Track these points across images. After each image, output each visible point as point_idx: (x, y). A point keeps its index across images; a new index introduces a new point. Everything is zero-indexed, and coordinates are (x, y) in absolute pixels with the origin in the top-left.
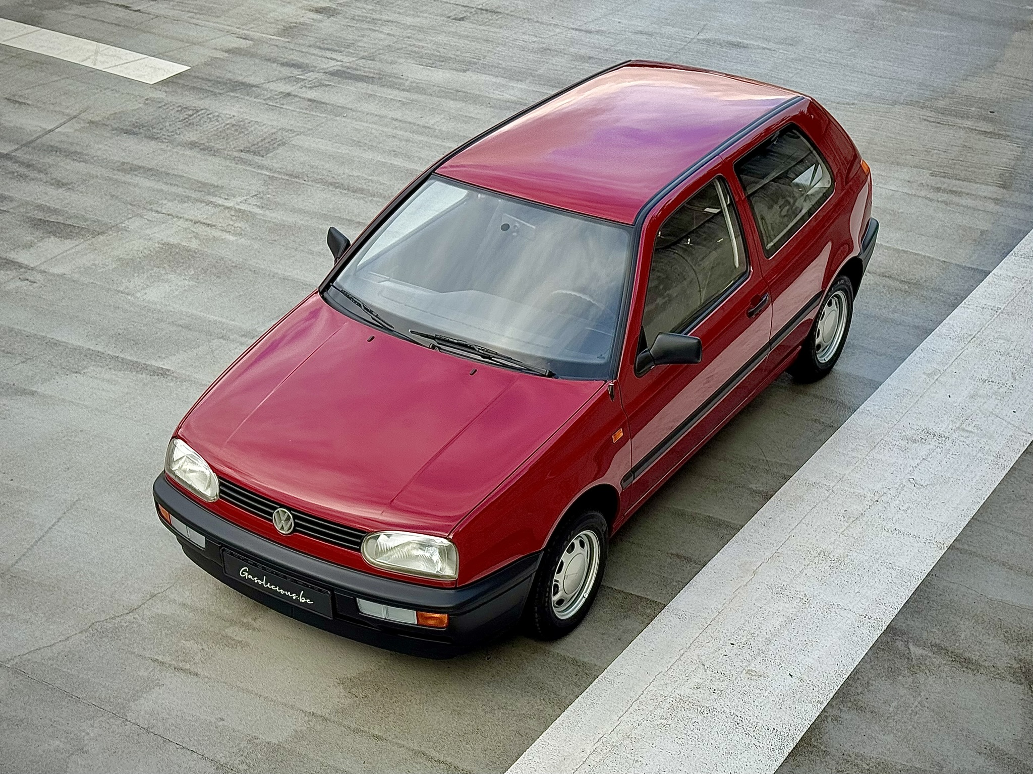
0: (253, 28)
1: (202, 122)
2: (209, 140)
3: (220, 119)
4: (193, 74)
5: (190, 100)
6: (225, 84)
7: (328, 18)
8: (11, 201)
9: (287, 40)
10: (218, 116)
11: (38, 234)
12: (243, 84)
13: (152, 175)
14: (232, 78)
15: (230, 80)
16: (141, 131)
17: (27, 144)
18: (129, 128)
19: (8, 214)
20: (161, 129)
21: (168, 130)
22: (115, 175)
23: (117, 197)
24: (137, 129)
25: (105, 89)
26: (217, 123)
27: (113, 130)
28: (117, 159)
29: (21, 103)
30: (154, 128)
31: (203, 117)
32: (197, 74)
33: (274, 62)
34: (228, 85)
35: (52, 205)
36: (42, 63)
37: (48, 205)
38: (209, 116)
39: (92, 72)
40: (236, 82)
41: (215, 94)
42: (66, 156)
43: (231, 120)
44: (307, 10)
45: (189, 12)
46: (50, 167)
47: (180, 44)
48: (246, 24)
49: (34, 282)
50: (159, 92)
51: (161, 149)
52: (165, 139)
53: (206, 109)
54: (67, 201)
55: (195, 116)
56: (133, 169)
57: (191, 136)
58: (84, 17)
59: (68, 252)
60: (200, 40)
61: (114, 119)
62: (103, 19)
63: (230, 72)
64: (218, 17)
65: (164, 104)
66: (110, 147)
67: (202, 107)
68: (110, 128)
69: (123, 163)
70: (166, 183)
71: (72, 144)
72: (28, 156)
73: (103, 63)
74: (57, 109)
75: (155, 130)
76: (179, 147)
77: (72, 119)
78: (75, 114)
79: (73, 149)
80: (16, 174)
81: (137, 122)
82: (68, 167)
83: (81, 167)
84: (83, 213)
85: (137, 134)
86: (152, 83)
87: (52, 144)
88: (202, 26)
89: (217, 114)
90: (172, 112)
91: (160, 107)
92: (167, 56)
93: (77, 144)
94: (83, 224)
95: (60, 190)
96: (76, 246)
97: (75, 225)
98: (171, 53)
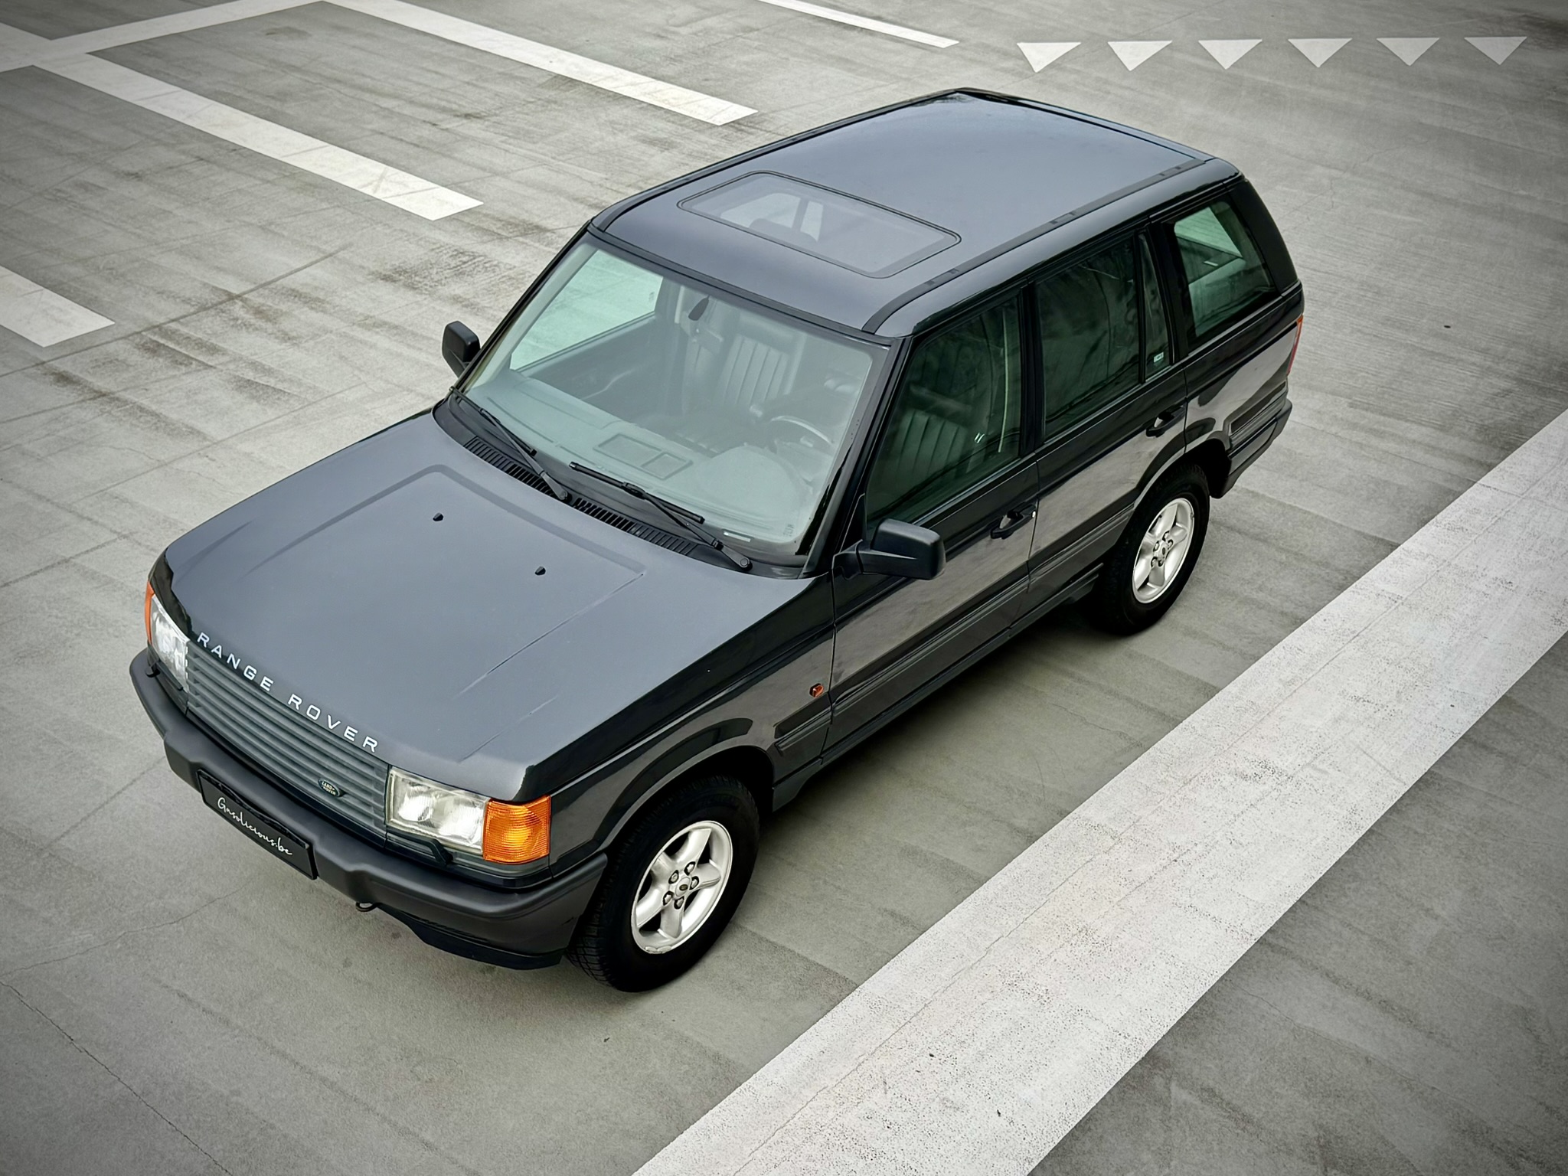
0: (570, 159)
1: (475, 272)
2: (476, 295)
3: (497, 269)
4: (484, 212)
5: (469, 242)
6: (517, 226)
7: (662, 151)
8: (223, 354)
9: (604, 176)
10: (495, 266)
11: (240, 398)
12: (537, 227)
13: (395, 335)
14: (527, 219)
15: (524, 221)
16: (401, 277)
17: (263, 286)
18: (388, 273)
19: (214, 370)
20: (425, 277)
21: (432, 279)
22: (353, 331)
23: (346, 359)
24: (397, 275)
25: (377, 223)
26: (492, 275)
27: (369, 275)
28: (360, 310)
29: (275, 233)
30: (416, 276)
31: (478, 266)
32: (488, 212)
33: (582, 202)
34: (520, 228)
35: (268, 363)
36: (316, 186)
37: (264, 362)
38: (487, 265)
39: (368, 201)
40: (530, 224)
41: (500, 237)
42: (306, 303)
43: (511, 272)
44: (640, 140)
45: (503, 134)
46: (282, 315)
47: (481, 174)
48: (563, 154)
49: (214, 460)
50: (438, 231)
51: (417, 302)
52: (426, 289)
53: (485, 256)
54: (286, 360)
55: (470, 263)
56: (379, 325)
57: (457, 289)
58: (382, 133)
59: (266, 425)
60: (505, 170)
61: (375, 261)
62: (402, 137)
63: (527, 212)
64: (534, 143)
65: (438, 245)
66: (359, 295)
67: (481, 253)
68: (366, 272)
69: (367, 317)
70: (409, 346)
71: (316, 288)
72: (261, 300)
73: (385, 190)
74: (315, 243)
75: (417, 279)
76: (439, 301)
77: (326, 257)
78: (333, 250)
79: (314, 295)
80: (240, 322)
81: (399, 267)
82: (302, 317)
83: (315, 317)
84: (300, 377)
85: (395, 281)
86: (433, 219)
87: (293, 287)
88: (513, 153)
89: (495, 263)
90: (445, 257)
91: (433, 250)
92: (460, 187)
93: (323, 289)
94: (294, 390)
95: (283, 346)
96: (279, 417)
97: (286, 390)
98: (467, 184)
